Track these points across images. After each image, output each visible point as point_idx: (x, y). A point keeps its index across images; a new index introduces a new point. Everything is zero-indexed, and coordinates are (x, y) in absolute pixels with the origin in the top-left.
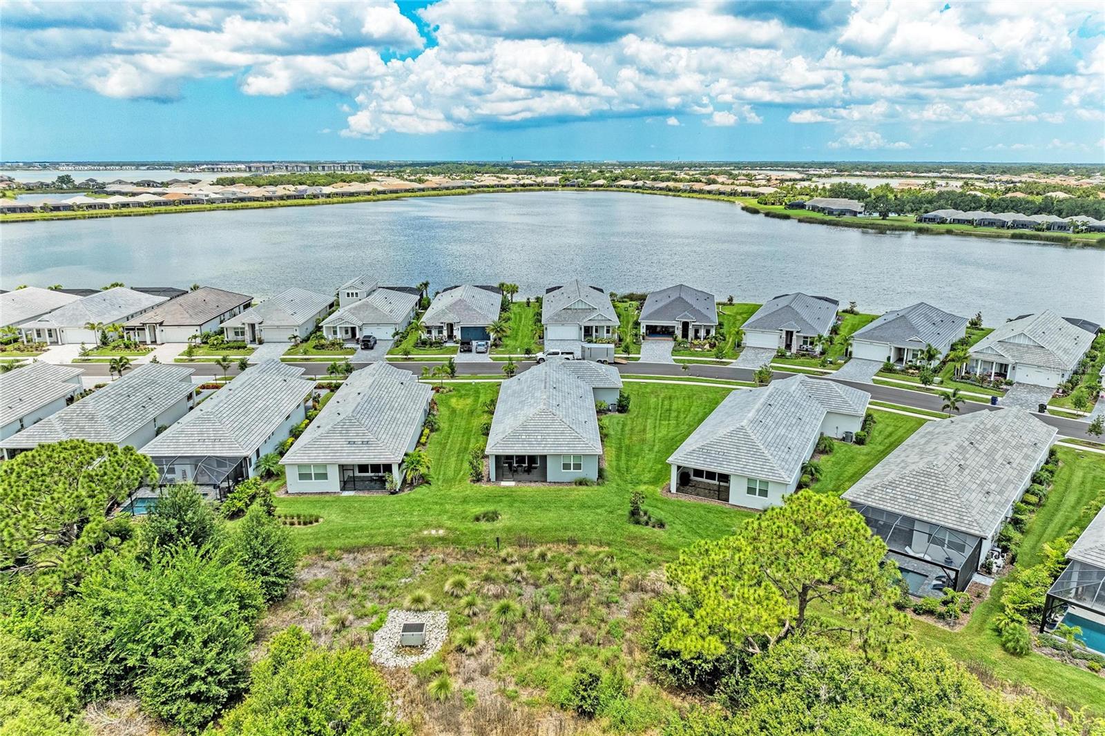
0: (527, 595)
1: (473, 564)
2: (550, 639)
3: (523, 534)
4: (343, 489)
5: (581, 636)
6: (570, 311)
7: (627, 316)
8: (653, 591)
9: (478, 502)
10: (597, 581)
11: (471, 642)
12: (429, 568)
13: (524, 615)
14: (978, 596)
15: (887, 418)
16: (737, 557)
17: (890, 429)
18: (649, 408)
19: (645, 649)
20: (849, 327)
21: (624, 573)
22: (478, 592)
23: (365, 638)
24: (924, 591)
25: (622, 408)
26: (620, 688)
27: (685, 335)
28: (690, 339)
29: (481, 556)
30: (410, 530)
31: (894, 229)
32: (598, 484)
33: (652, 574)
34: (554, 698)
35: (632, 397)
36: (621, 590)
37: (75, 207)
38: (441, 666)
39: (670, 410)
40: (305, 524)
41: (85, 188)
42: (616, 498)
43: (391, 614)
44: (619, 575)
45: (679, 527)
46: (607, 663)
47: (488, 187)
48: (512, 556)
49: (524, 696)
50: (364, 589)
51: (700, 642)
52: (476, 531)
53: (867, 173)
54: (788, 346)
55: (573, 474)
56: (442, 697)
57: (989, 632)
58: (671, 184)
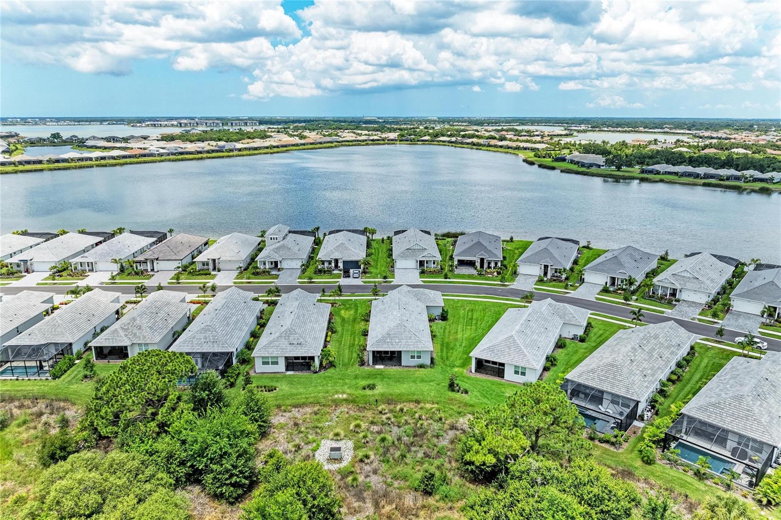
0: (394, 432)
1: (364, 414)
2: (408, 455)
3: (390, 397)
4: (287, 370)
5: (424, 454)
6: (410, 251)
7: (446, 250)
8: (462, 429)
9: (364, 378)
10: (431, 424)
11: (367, 457)
12: (340, 416)
13: (393, 443)
14: (635, 433)
15: (600, 324)
16: (503, 415)
17: (601, 332)
18: (460, 318)
19: (457, 461)
20: (585, 259)
21: (446, 420)
22: (368, 430)
23: (311, 455)
24: (606, 430)
25: (444, 317)
26: (444, 480)
27: (482, 266)
28: (485, 269)
29: (368, 410)
30: (327, 395)
31: (625, 178)
32: (431, 367)
33: (461, 420)
34: (411, 486)
35: (449, 310)
36: (445, 429)
37: (70, 161)
38: (353, 469)
39: (472, 319)
40: (269, 391)
41: (70, 142)
42: (441, 376)
43: (323, 442)
44: (443, 421)
45: (476, 393)
46: (438, 468)
47: (348, 141)
48: (385, 410)
49: (396, 484)
50: (306, 428)
51: (484, 457)
52: (364, 395)
53: (612, 129)
54: (546, 274)
55: (417, 361)
56: (355, 485)
57: (636, 452)
58: (475, 140)
